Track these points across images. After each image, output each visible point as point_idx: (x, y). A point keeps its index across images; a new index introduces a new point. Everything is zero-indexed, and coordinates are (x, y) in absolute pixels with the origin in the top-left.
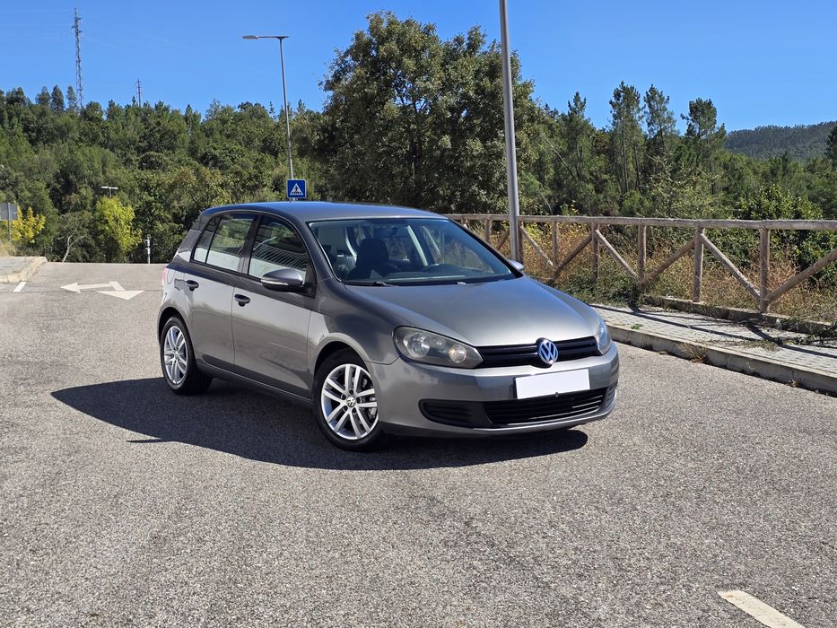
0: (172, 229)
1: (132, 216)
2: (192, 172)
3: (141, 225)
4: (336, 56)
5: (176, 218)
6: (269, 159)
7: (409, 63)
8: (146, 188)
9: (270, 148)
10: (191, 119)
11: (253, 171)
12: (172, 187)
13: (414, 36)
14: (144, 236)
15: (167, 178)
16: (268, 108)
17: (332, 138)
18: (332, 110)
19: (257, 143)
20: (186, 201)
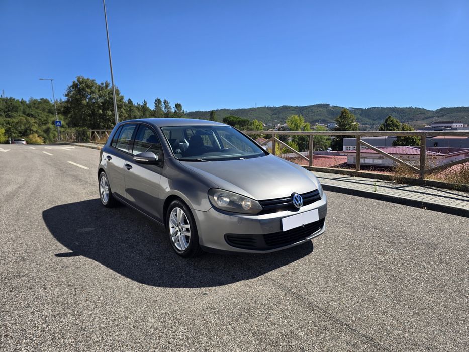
0: (18, 136)
1: (4, 131)
2: (24, 118)
3: (7, 134)
4: (68, 87)
5: (20, 132)
6: (51, 115)
7: (89, 90)
8: (8, 123)
9: (51, 112)
10: (23, 102)
11: (45, 119)
12: (17, 123)
13: (89, 82)
14: (8, 138)
15: (15, 120)
16: (50, 100)
17: (67, 109)
18: (68, 102)
19: (47, 110)
20: (23, 127)
